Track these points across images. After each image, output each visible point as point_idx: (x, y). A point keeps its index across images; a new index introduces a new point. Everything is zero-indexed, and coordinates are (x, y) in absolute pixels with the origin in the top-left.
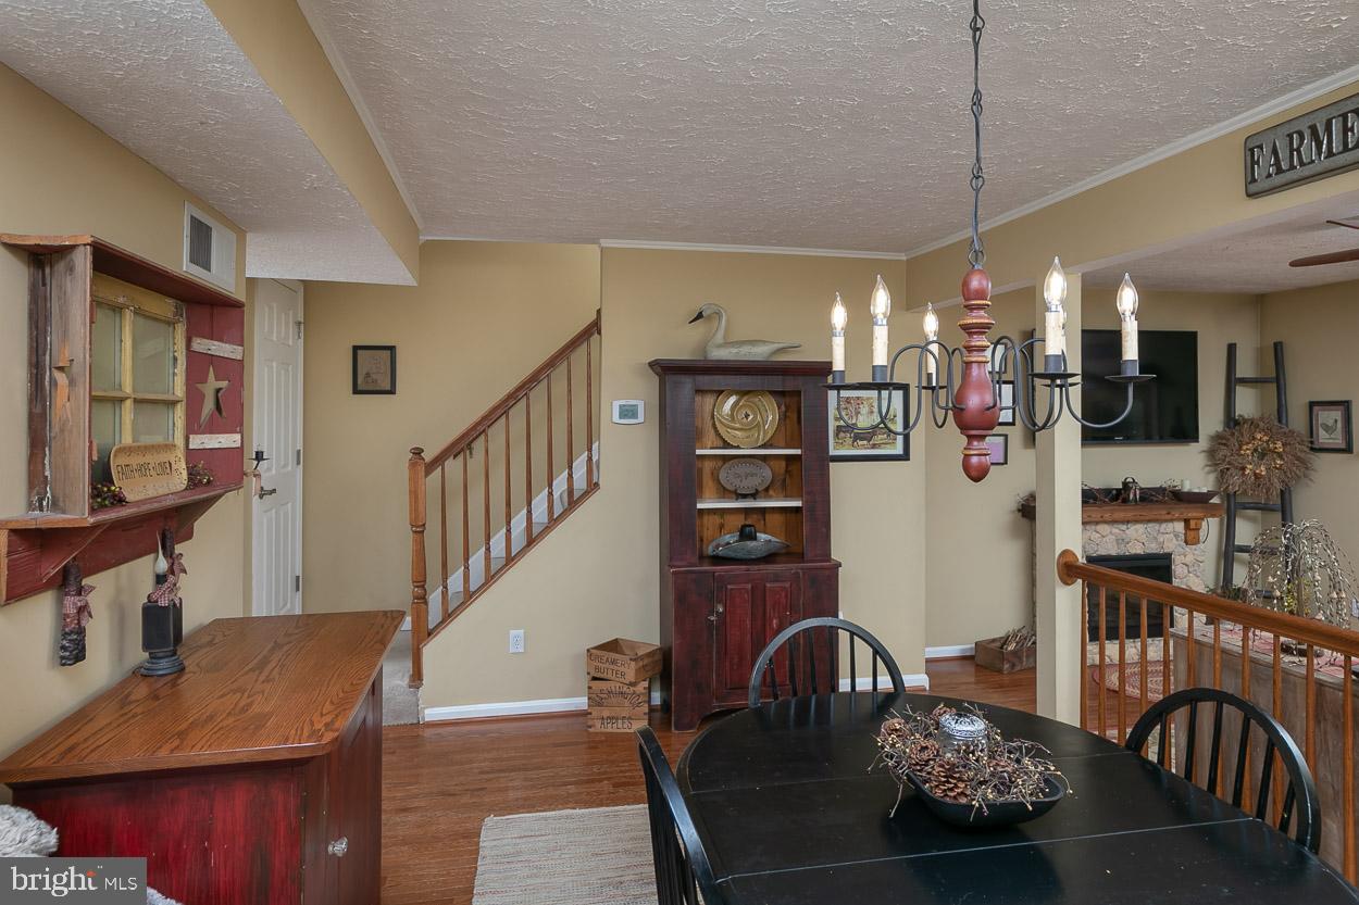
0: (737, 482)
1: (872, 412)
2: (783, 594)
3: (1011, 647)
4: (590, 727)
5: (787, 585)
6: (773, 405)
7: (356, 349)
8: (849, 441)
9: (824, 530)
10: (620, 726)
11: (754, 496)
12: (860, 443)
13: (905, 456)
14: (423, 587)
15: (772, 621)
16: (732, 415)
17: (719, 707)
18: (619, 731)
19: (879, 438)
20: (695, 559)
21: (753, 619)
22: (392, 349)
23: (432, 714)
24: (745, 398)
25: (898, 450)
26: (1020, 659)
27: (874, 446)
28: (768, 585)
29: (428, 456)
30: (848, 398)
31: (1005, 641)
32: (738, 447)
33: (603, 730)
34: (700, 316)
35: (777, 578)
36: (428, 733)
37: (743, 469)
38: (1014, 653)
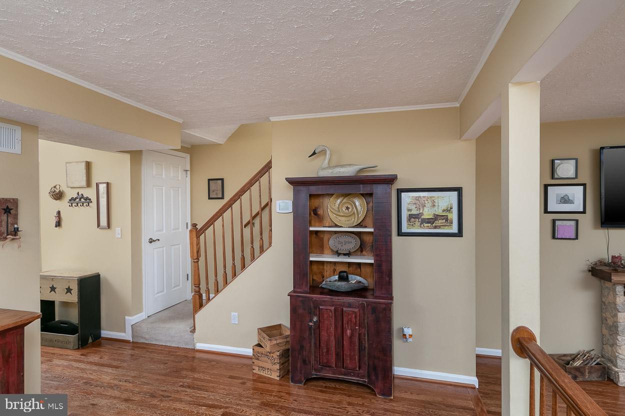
0: (339, 246)
1: (434, 206)
2: (354, 316)
3: (577, 363)
4: (254, 370)
5: (356, 310)
6: (364, 201)
7: (209, 180)
8: (417, 223)
9: (387, 279)
10: (267, 373)
11: (348, 254)
12: (426, 225)
13: (460, 234)
14: (199, 287)
15: (346, 331)
16: (339, 208)
17: (316, 375)
18: (266, 375)
19: (439, 222)
20: (307, 289)
21: (336, 328)
22: (222, 180)
23: (200, 346)
24: (346, 198)
25: (454, 229)
26: (583, 374)
27: (435, 227)
28: (344, 309)
29: (199, 227)
30: (416, 197)
31: (574, 357)
32: (341, 227)
33: (259, 373)
34: (314, 153)
35: (350, 306)
36: (198, 355)
37: (344, 239)
38: (577, 369)
